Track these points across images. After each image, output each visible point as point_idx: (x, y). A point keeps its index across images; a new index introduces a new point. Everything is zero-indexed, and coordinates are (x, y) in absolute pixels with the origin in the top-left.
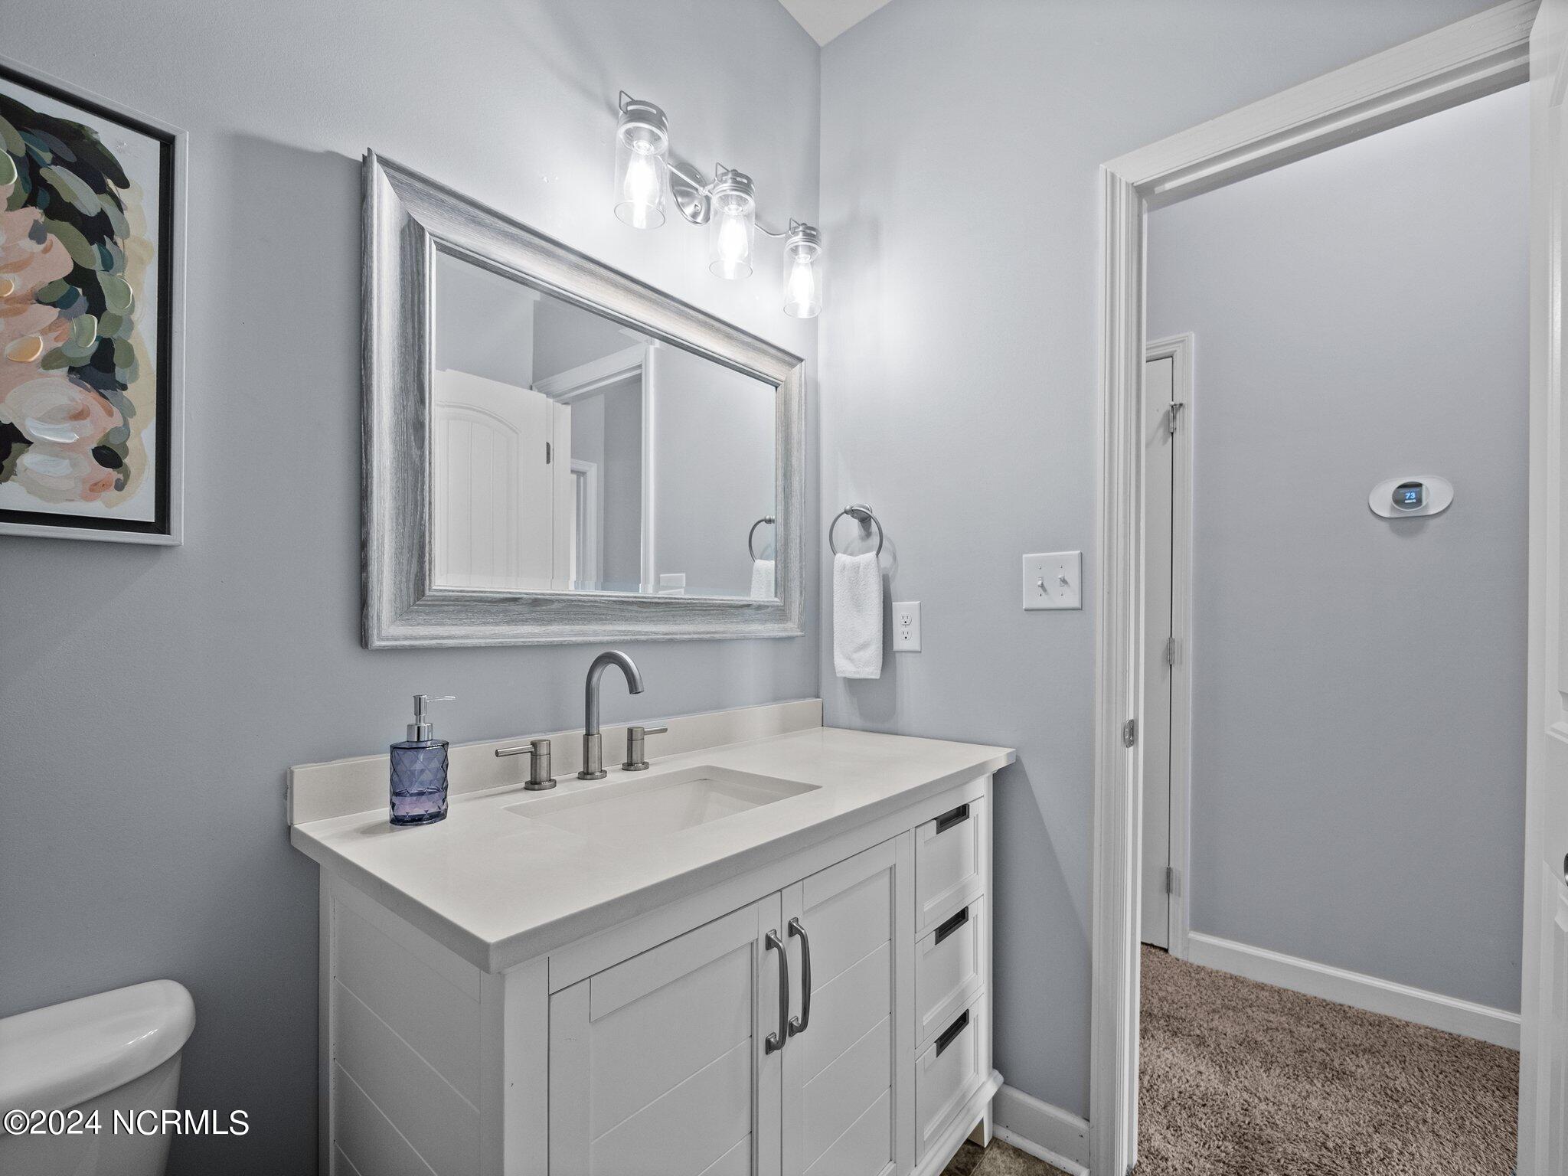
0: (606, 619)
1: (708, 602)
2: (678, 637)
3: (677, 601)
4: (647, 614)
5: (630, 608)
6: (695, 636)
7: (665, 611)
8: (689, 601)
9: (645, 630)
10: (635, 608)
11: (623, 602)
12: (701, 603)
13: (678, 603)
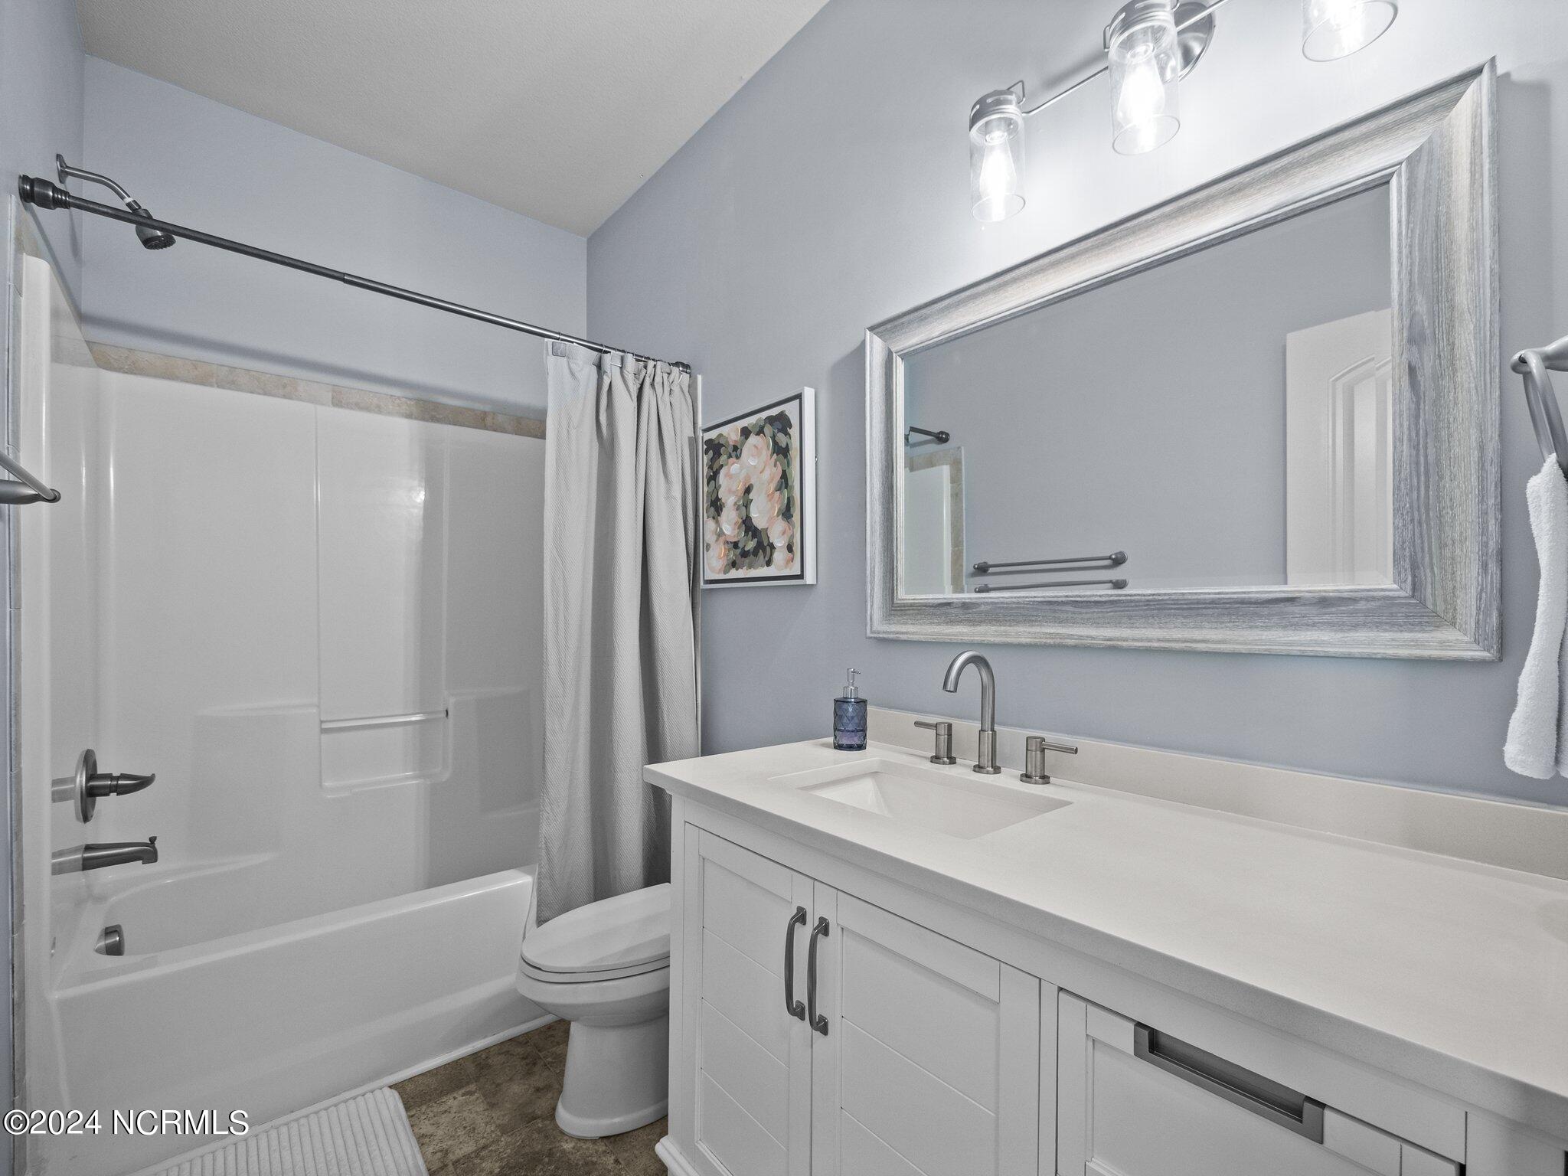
0: (1036, 621)
1: (1186, 597)
2: (1124, 644)
3: (1129, 598)
4: (1088, 616)
5: (1064, 608)
6: (1156, 644)
7: (1116, 612)
8: (1151, 597)
9: (1079, 633)
10: (1069, 608)
11: (1050, 603)
12: (1173, 600)
13: (1131, 601)
